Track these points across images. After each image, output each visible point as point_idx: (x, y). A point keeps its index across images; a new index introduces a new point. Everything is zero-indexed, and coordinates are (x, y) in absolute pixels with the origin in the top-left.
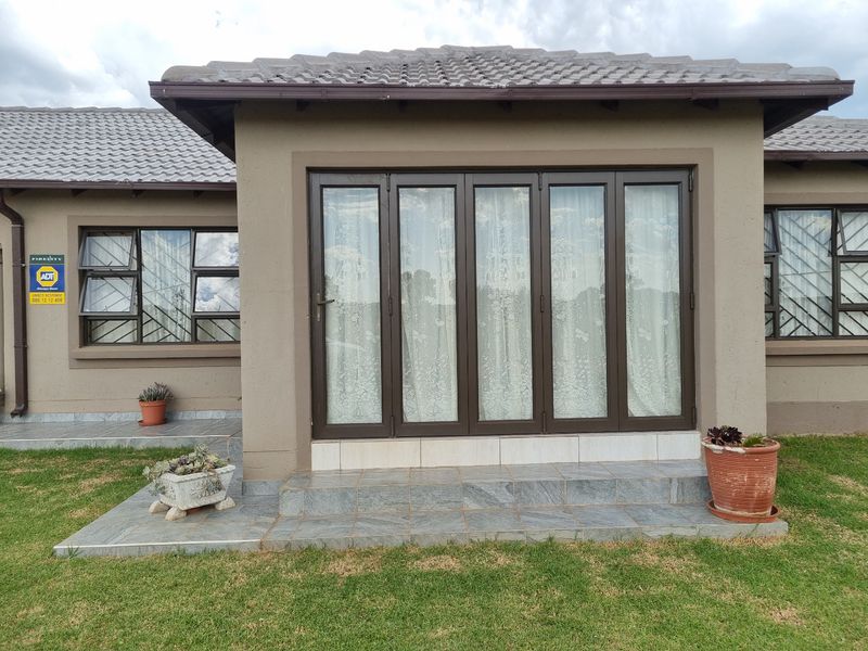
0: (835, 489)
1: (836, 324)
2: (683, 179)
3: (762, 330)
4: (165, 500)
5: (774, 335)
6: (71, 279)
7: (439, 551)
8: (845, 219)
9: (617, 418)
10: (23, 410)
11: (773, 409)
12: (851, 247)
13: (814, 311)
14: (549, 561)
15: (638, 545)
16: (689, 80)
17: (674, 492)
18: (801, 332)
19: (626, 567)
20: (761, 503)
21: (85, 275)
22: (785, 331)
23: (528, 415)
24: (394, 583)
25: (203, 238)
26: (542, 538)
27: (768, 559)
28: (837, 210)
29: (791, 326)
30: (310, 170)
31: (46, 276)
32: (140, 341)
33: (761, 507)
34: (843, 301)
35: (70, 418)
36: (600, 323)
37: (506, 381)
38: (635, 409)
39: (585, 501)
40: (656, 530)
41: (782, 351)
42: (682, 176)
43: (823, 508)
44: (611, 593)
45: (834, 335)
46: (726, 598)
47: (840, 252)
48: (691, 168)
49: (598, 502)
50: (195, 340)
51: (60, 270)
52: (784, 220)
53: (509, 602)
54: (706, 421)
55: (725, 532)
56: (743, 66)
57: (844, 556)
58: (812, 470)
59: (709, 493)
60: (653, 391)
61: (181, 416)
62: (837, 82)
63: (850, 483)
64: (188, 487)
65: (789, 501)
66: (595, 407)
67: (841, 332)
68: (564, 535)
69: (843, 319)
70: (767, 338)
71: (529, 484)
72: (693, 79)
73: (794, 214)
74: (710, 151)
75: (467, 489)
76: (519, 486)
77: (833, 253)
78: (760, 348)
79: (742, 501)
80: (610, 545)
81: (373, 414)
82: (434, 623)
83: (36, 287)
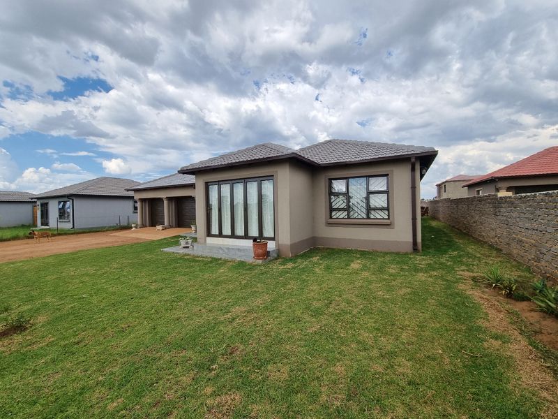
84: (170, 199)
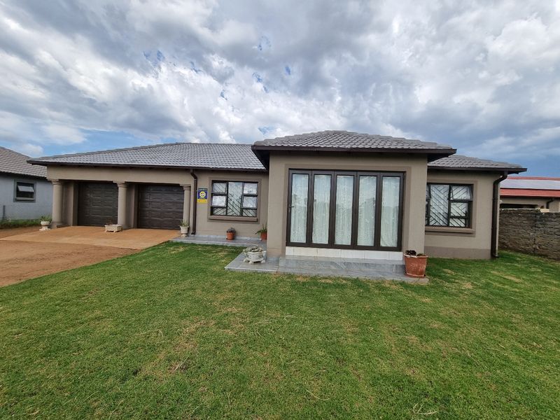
0: (445, 272)
1: (449, 222)
2: (402, 176)
3: (424, 223)
4: (247, 259)
5: (428, 224)
6: (209, 195)
7: (326, 278)
8: (453, 188)
9: (377, 246)
10: (194, 233)
11: (426, 248)
12: (455, 197)
13: (441, 218)
14: (357, 283)
15: (383, 282)
16: (405, 147)
17: (394, 268)
18: (437, 224)
19: (380, 286)
20: (421, 273)
21: (213, 194)
22: (431, 224)
23: (350, 244)
24: (316, 284)
25: (246, 185)
26: (356, 278)
27: (422, 288)
28: (451, 185)
29: (434, 222)
30: (290, 169)
31: (203, 194)
32: (226, 215)
33: (421, 274)
34: (452, 215)
35: (207, 236)
36: (373, 217)
37: (343, 233)
38: (382, 244)
39: (367, 269)
40: (389, 278)
41: (430, 230)
42: (401, 175)
43: (440, 277)
44: (377, 292)
45: (448, 226)
46: (410, 295)
47: (452, 199)
48: (404, 172)
49: (371, 270)
50: (242, 215)
51: (206, 193)
52: (432, 187)
53: (348, 291)
54: (405, 248)
55: (410, 280)
56: (422, 142)
57: (445, 289)
58: (438, 267)
59: (405, 269)
60: (388, 238)
61: (237, 238)
62: (451, 149)
63: (449, 271)
64: (255, 256)
65: (429, 275)
66: (370, 243)
67: (450, 225)
68: (362, 277)
69: (451, 221)
70: (426, 225)
71: (351, 263)
72: (406, 147)
73: (436, 186)
74: (410, 168)
75: (332, 263)
76: (348, 264)
77: (449, 199)
78: (423, 228)
79: (415, 272)
80: (375, 281)
81: (303, 240)
82: (329, 293)
83: (199, 197)
84: (129, 185)
